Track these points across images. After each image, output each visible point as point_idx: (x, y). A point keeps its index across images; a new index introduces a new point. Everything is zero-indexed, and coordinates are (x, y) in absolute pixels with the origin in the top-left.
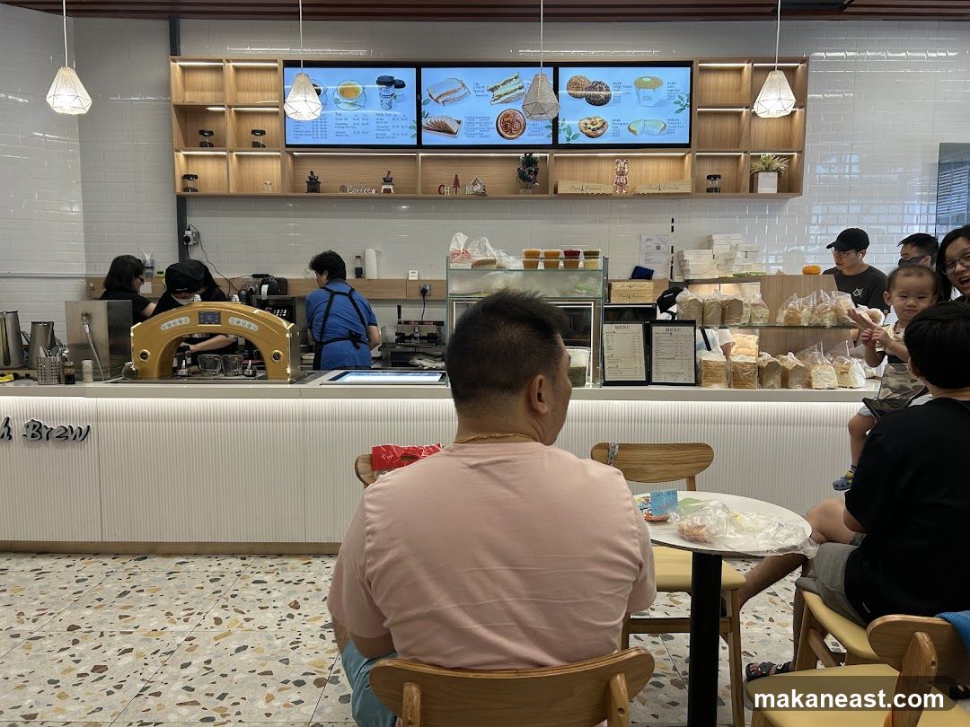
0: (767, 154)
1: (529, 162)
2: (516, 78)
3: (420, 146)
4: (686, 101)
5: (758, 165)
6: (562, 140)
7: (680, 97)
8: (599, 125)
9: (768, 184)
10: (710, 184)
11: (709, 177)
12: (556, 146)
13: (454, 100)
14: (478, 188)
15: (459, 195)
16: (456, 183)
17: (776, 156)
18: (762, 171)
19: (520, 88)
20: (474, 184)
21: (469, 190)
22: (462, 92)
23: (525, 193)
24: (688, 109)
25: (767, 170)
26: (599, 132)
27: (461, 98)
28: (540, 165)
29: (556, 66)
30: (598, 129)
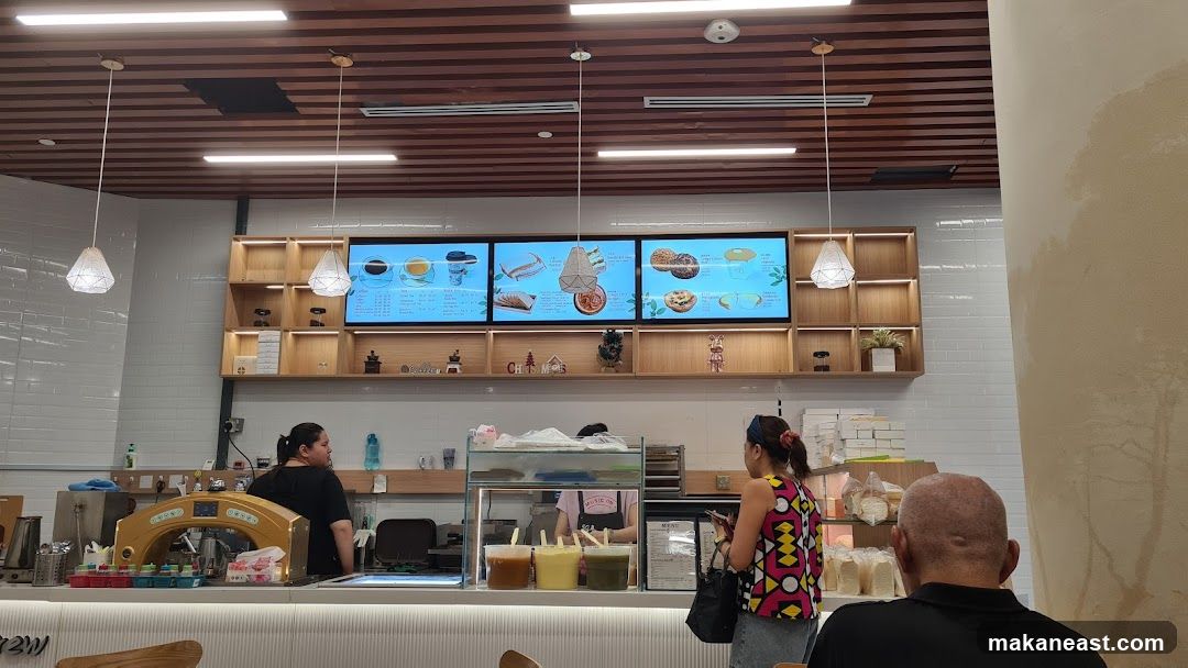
0: (881, 329)
1: (612, 338)
2: (595, 251)
3: (490, 322)
4: (782, 273)
5: (870, 340)
6: (646, 314)
7: (775, 269)
8: (687, 299)
9: (884, 363)
10: (820, 361)
11: (816, 354)
12: (639, 320)
13: (528, 275)
14: (556, 368)
15: (533, 374)
16: (530, 361)
17: (892, 331)
18: (875, 347)
19: (600, 262)
20: (552, 363)
21: (545, 369)
22: (537, 266)
23: (606, 371)
24: (785, 282)
25: (882, 346)
26: (687, 306)
27: (535, 273)
28: (625, 342)
29: (638, 239)
30: (686, 303)
